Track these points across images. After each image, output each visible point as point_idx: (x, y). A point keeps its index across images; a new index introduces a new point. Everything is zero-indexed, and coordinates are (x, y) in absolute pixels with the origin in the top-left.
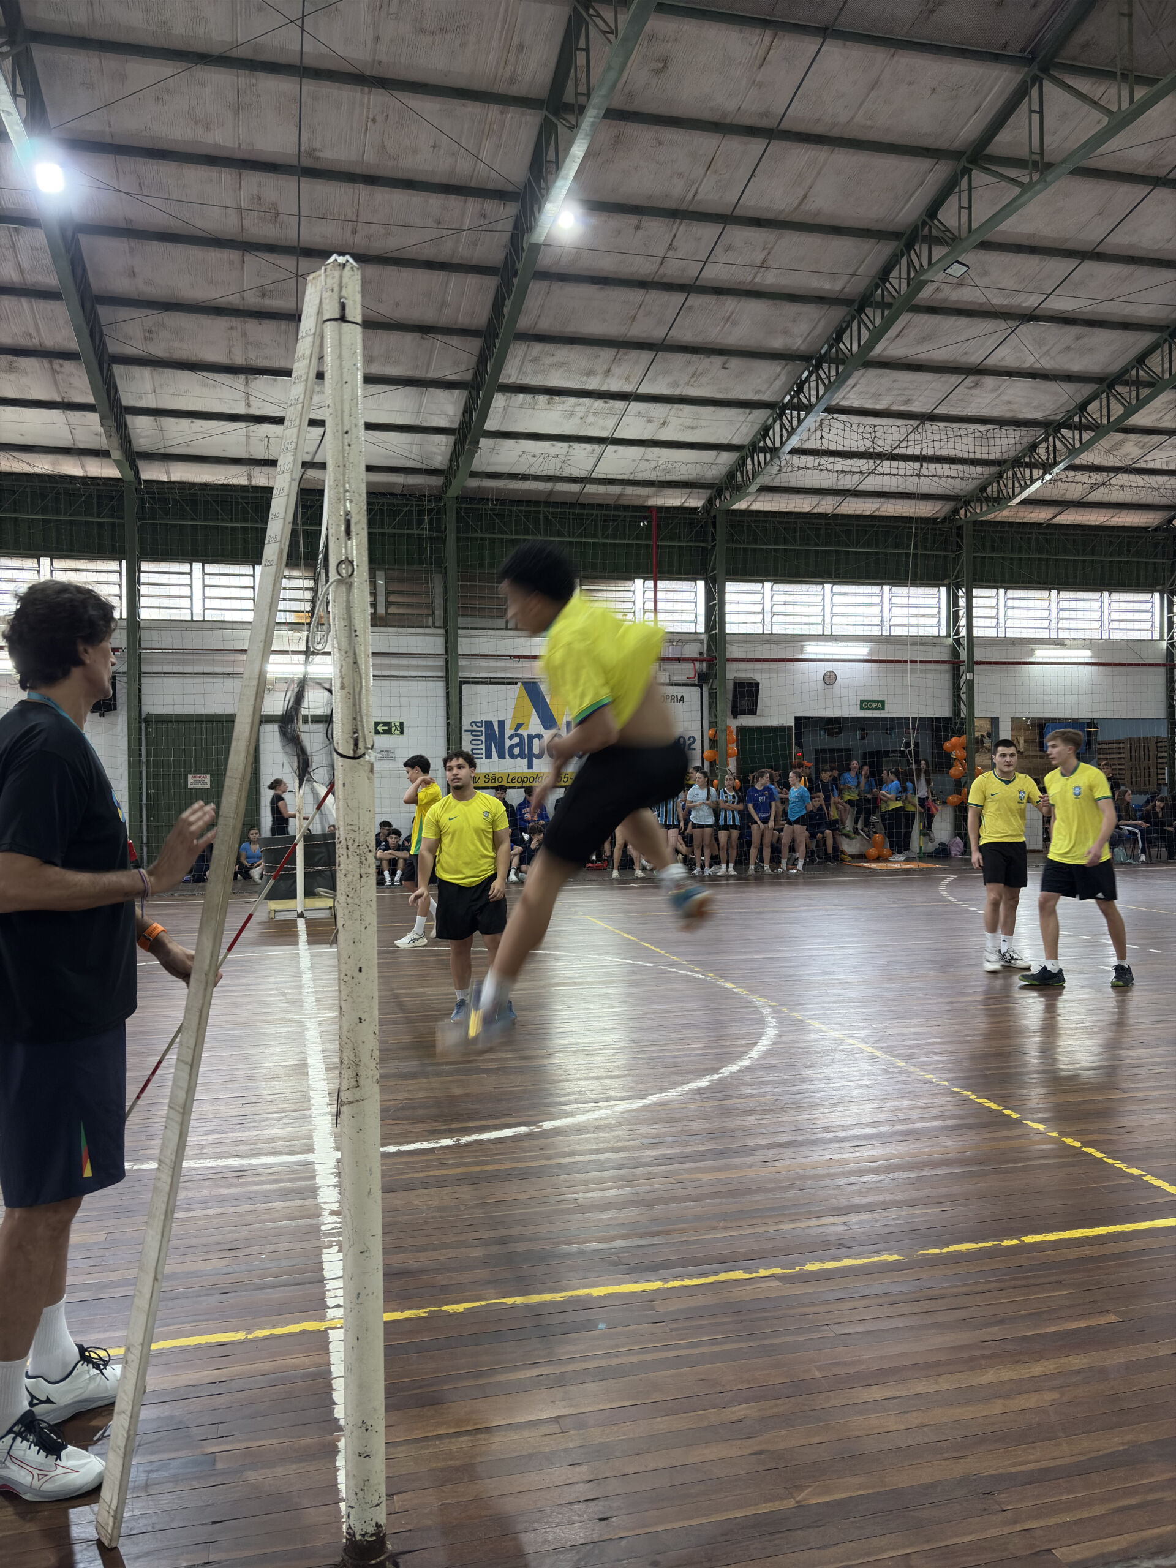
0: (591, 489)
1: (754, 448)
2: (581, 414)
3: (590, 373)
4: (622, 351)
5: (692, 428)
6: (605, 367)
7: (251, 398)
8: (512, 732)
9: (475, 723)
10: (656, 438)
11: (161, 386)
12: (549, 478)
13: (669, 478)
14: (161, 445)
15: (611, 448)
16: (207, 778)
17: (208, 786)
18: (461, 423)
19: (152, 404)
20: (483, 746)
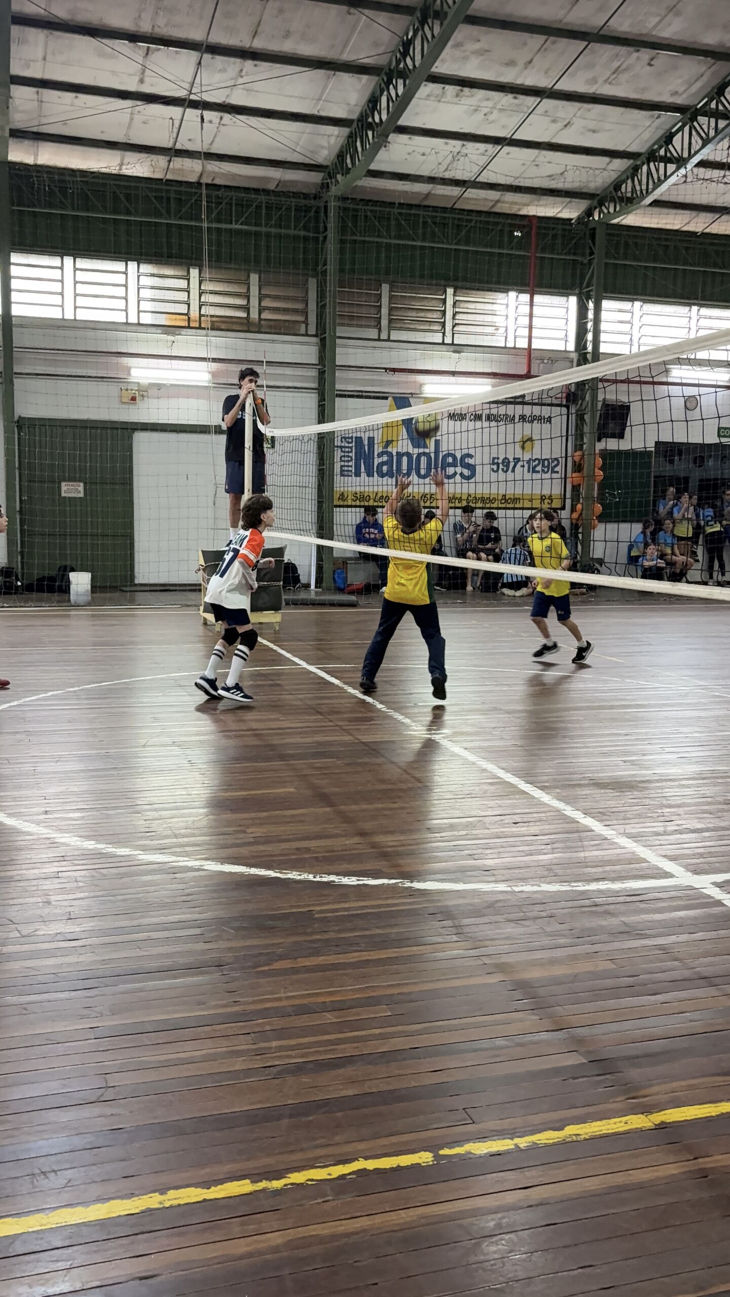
0: (472, 193)
1: (651, 156)
2: (486, 110)
3: (511, 63)
4: (552, 38)
5: (594, 131)
6: (529, 59)
7: (148, 72)
8: (381, 450)
9: (345, 438)
10: (554, 141)
11: (53, 54)
12: (432, 180)
13: (553, 185)
14: (35, 123)
15: (507, 149)
16: (81, 487)
17: (81, 495)
18: (361, 115)
19: (38, 75)
20: (352, 463)
